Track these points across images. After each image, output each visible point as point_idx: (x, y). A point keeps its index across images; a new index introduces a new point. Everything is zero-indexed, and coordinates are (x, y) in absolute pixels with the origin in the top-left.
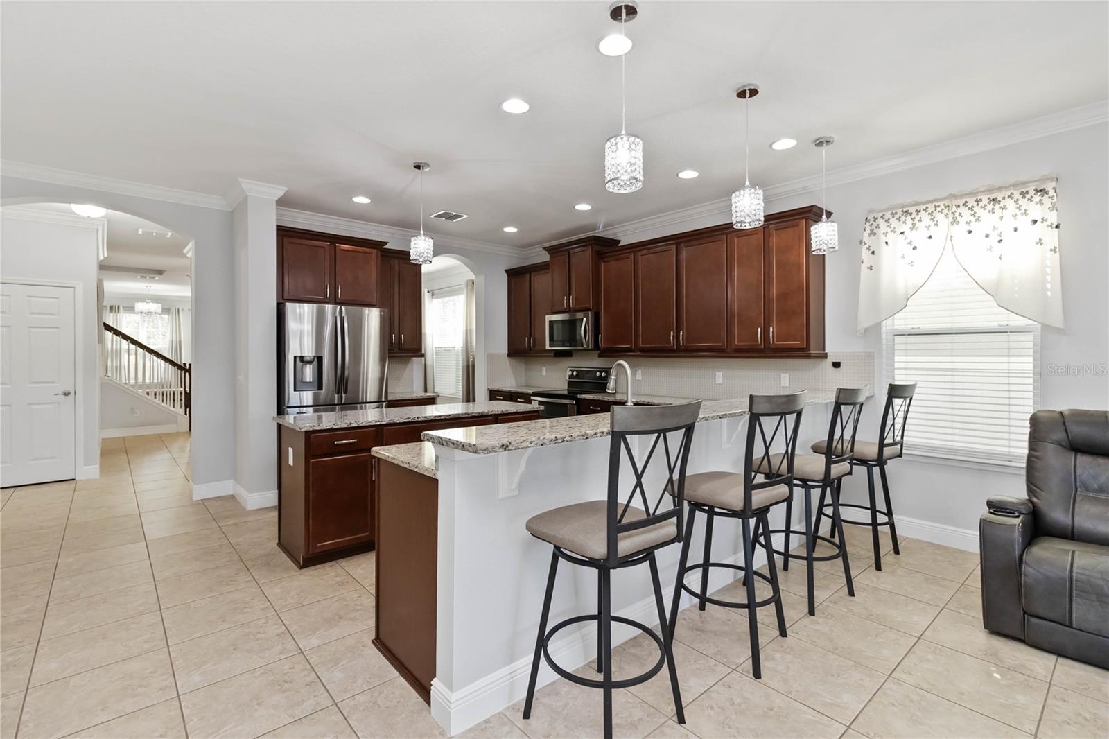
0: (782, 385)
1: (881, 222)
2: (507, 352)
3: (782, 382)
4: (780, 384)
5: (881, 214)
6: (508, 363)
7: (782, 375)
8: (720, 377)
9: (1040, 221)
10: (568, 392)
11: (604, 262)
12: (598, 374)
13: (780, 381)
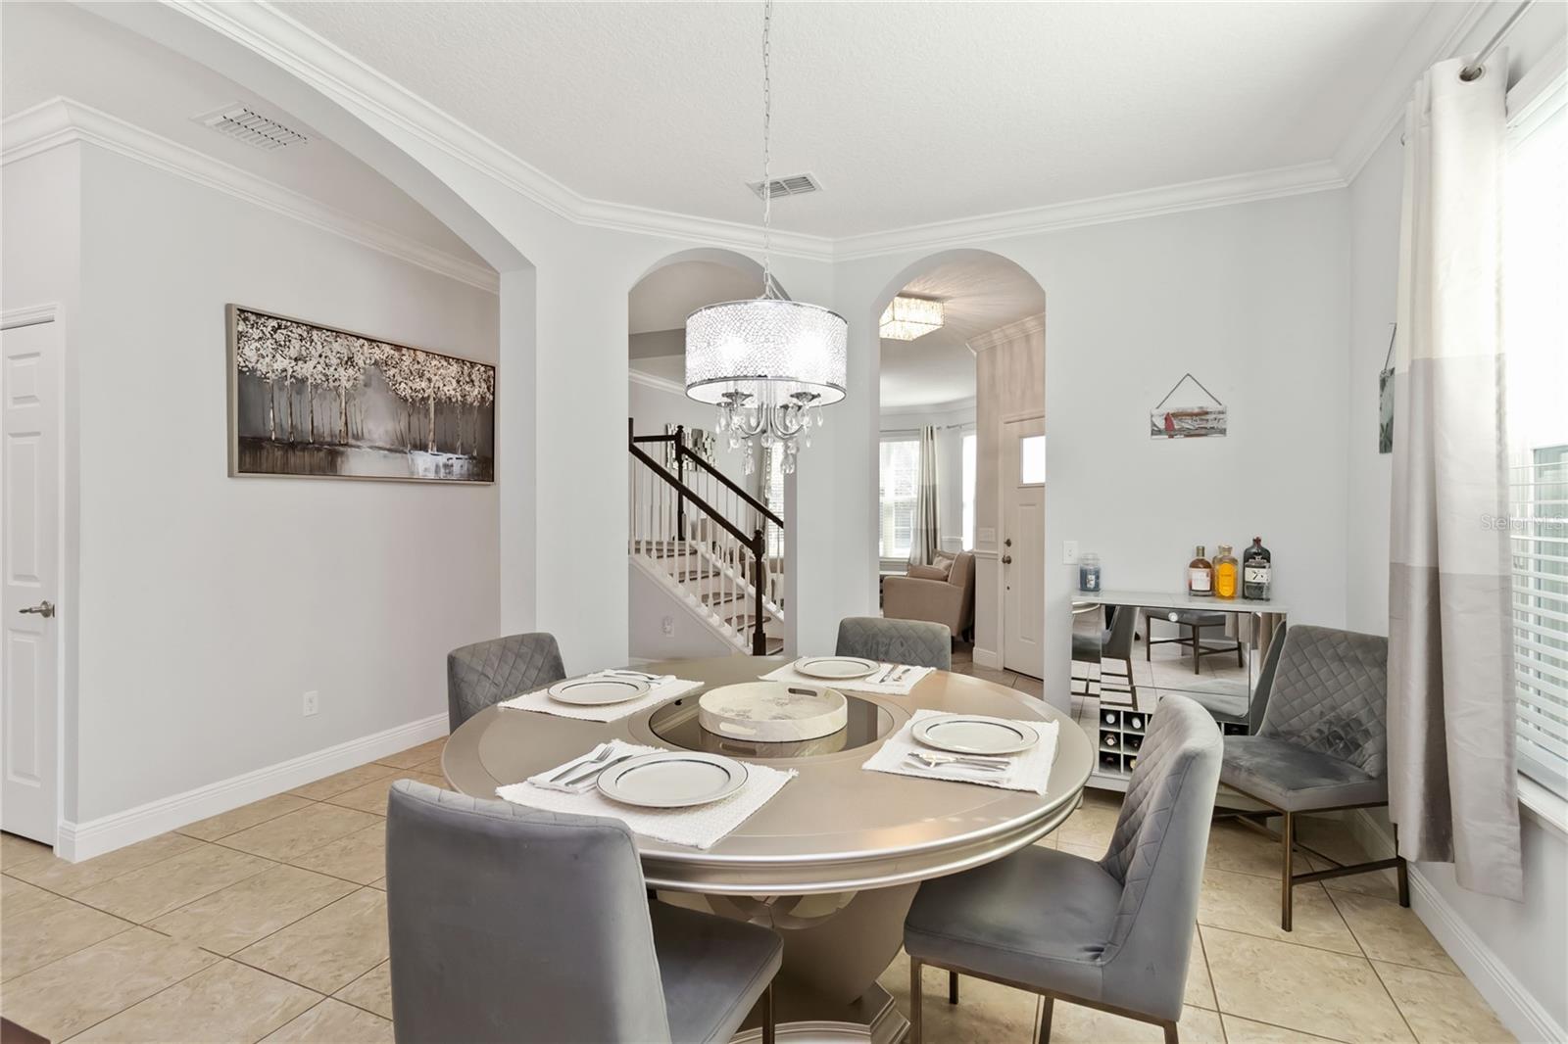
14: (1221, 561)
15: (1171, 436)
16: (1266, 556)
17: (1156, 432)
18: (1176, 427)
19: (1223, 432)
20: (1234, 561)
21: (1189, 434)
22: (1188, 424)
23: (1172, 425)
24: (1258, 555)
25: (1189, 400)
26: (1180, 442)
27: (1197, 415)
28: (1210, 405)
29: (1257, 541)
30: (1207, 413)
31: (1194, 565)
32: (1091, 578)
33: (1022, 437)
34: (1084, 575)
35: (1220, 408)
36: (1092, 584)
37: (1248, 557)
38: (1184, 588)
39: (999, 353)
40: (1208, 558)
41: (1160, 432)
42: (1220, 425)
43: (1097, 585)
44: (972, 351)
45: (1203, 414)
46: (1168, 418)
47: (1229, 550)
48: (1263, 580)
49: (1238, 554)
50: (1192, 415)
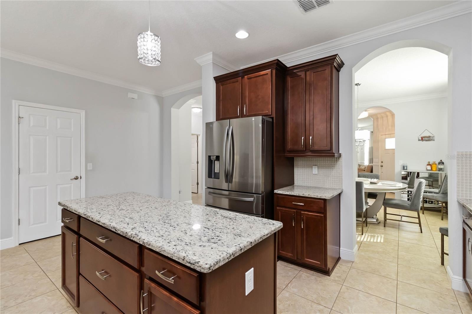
14: (433, 164)
15: (423, 141)
16: (443, 163)
17: (419, 140)
18: (424, 139)
19: (434, 140)
20: (436, 164)
21: (426, 141)
22: (426, 139)
23: (422, 139)
24: (441, 163)
25: (427, 134)
26: (424, 142)
27: (428, 137)
28: (431, 135)
29: (441, 160)
30: (430, 137)
31: (428, 165)
32: (406, 167)
33: (385, 138)
34: (404, 167)
35: (433, 136)
36: (406, 168)
37: (439, 163)
38: (425, 169)
39: (379, 120)
40: (431, 164)
41: (420, 140)
42: (433, 139)
43: (407, 169)
44: (372, 119)
45: (429, 137)
46: (422, 138)
47: (435, 162)
48: (442, 167)
49: (437, 163)
50: (427, 137)
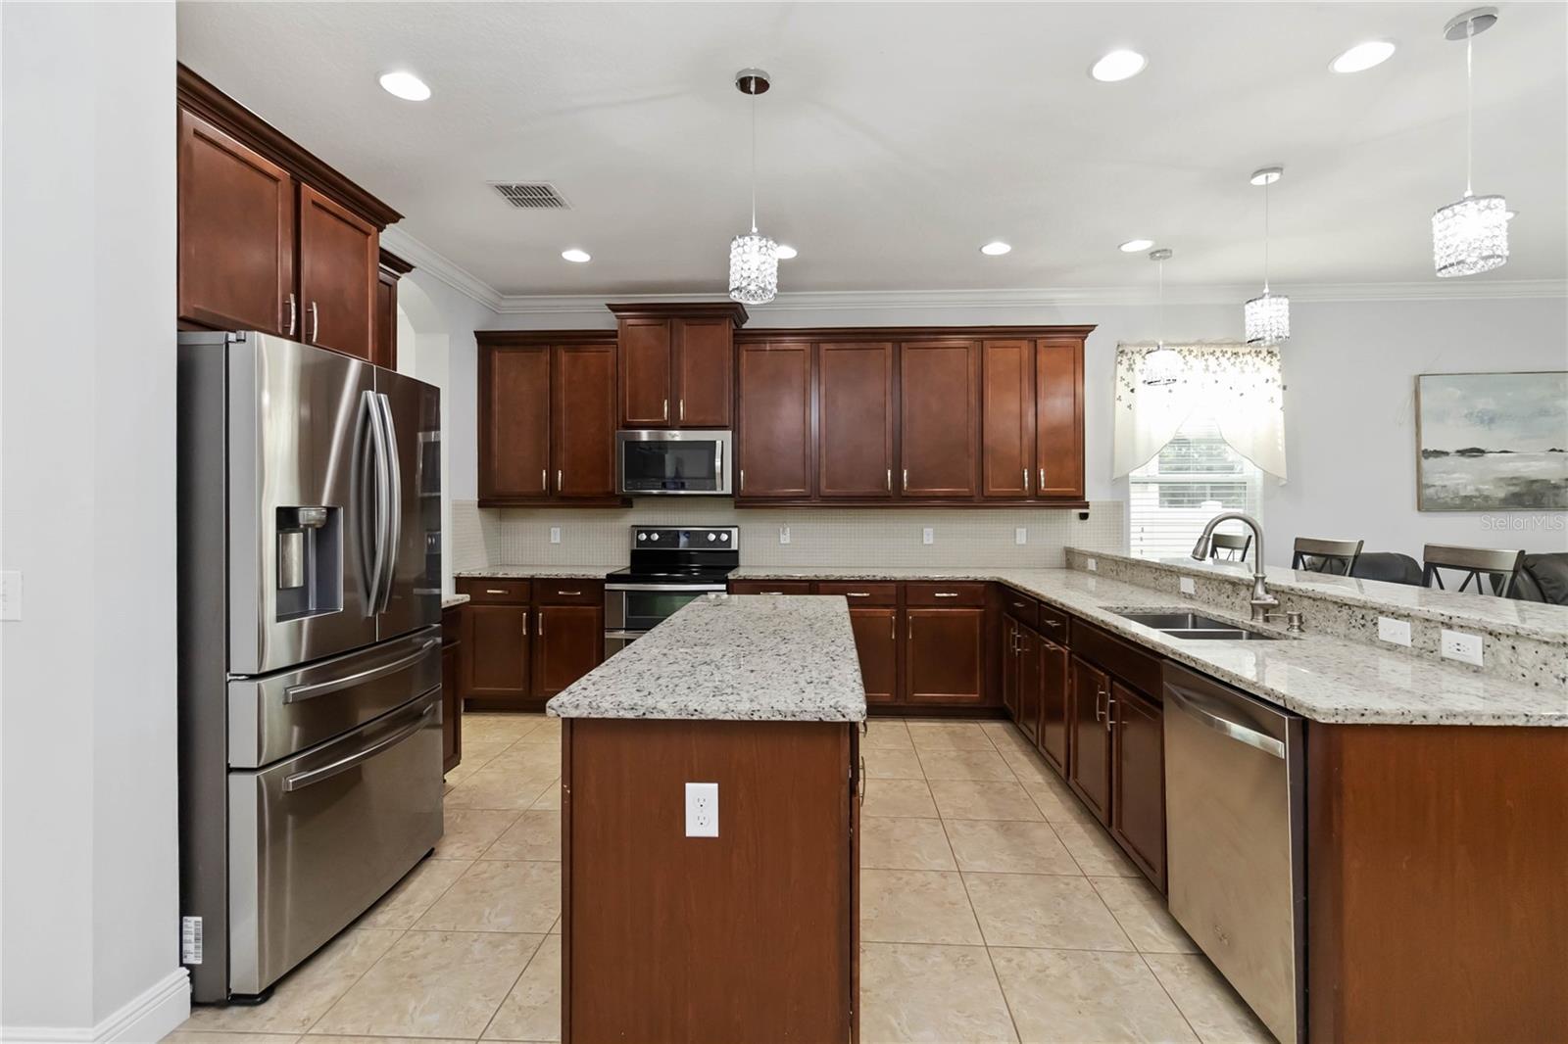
0: (1018, 542)
1: (1137, 357)
2: (476, 499)
3: (1018, 539)
4: (1015, 542)
5: (1138, 349)
6: (479, 523)
7: (1018, 530)
8: (929, 535)
9: (1271, 380)
10: (631, 571)
11: (747, 351)
12: (712, 537)
13: (1015, 537)
